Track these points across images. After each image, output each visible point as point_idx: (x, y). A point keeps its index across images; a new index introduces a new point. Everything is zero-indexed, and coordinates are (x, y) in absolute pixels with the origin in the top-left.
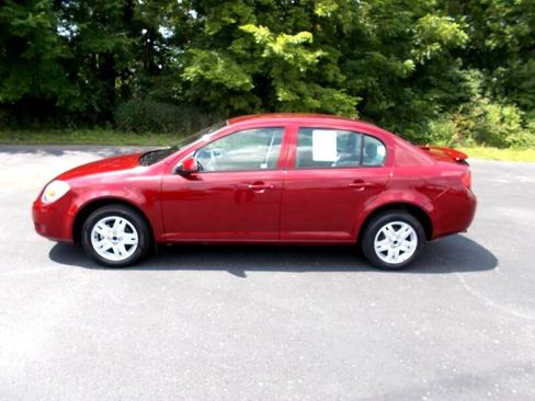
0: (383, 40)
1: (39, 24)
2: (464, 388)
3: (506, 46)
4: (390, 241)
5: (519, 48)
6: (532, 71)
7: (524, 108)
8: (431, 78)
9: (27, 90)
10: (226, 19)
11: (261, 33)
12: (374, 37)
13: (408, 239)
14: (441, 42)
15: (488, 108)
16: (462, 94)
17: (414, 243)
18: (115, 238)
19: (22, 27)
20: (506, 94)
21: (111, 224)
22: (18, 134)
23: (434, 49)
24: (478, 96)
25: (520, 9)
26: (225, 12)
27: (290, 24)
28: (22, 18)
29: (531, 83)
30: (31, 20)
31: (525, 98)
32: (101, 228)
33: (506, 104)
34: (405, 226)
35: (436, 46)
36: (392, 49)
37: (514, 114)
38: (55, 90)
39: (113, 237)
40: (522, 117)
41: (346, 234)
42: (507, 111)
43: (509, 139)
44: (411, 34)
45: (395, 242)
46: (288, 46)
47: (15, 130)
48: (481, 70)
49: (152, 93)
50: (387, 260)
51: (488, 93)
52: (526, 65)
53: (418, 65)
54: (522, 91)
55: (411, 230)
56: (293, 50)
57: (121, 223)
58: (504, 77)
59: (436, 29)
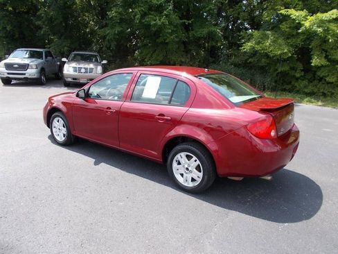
17: (201, 174)
18: (59, 130)
34: (194, 158)
41: (156, 153)
55: (198, 162)
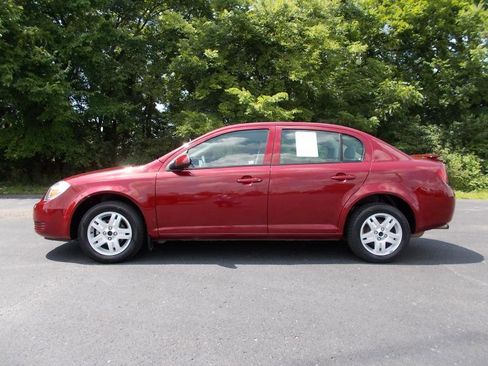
0: (349, 102)
1: (55, 91)
2: (473, 343)
3: (458, 103)
4: (376, 232)
5: (469, 105)
6: (485, 123)
7: (482, 156)
8: (395, 133)
9: (39, 149)
10: (214, 85)
11: (244, 95)
12: (341, 100)
13: (393, 230)
14: (400, 101)
15: (449, 157)
16: (424, 146)
17: (399, 234)
18: (110, 233)
19: (39, 94)
20: (464, 145)
21: (106, 219)
22: (27, 188)
23: (395, 107)
24: (439, 146)
25: (466, 73)
26: (212, 80)
27: (268, 89)
28: (40, 86)
29: (485, 134)
30: (48, 88)
31: (482, 147)
32: (97, 223)
33: (465, 153)
34: (389, 218)
35: (397, 105)
36: (358, 109)
37: (474, 162)
38: (64, 148)
39: (109, 232)
40: (481, 163)
41: (333, 227)
42: (467, 159)
43: (472, 183)
44: (373, 96)
45: (381, 234)
46: (268, 105)
47: (25, 185)
48: (438, 125)
49: (148, 151)
50: (374, 252)
51: (448, 144)
52: (478, 119)
53: (382, 122)
54: (477, 141)
55: (395, 221)
56: (272, 108)
57: (116, 218)
58: (461, 130)
59: (395, 91)
